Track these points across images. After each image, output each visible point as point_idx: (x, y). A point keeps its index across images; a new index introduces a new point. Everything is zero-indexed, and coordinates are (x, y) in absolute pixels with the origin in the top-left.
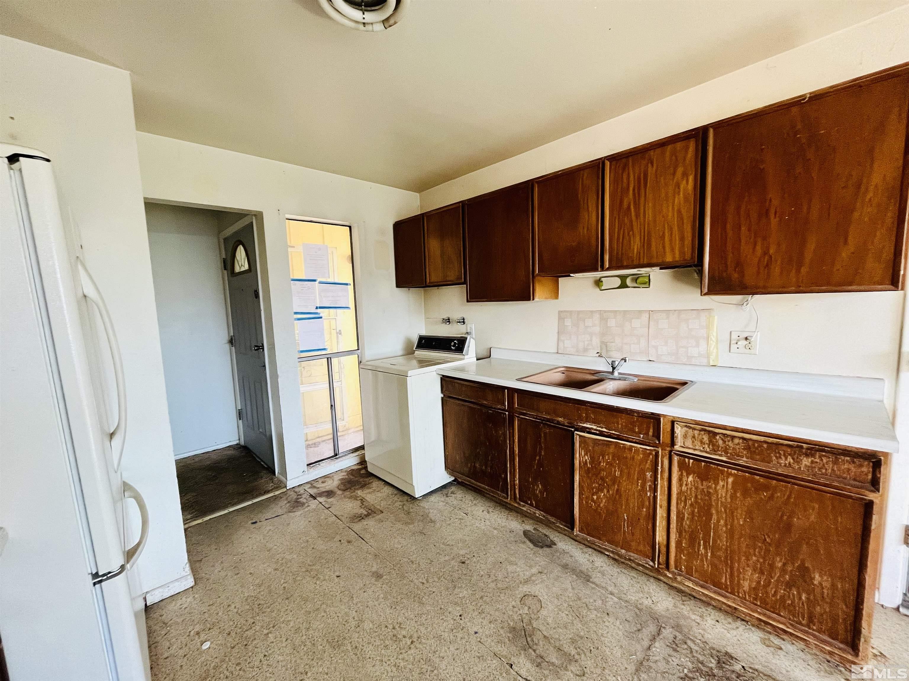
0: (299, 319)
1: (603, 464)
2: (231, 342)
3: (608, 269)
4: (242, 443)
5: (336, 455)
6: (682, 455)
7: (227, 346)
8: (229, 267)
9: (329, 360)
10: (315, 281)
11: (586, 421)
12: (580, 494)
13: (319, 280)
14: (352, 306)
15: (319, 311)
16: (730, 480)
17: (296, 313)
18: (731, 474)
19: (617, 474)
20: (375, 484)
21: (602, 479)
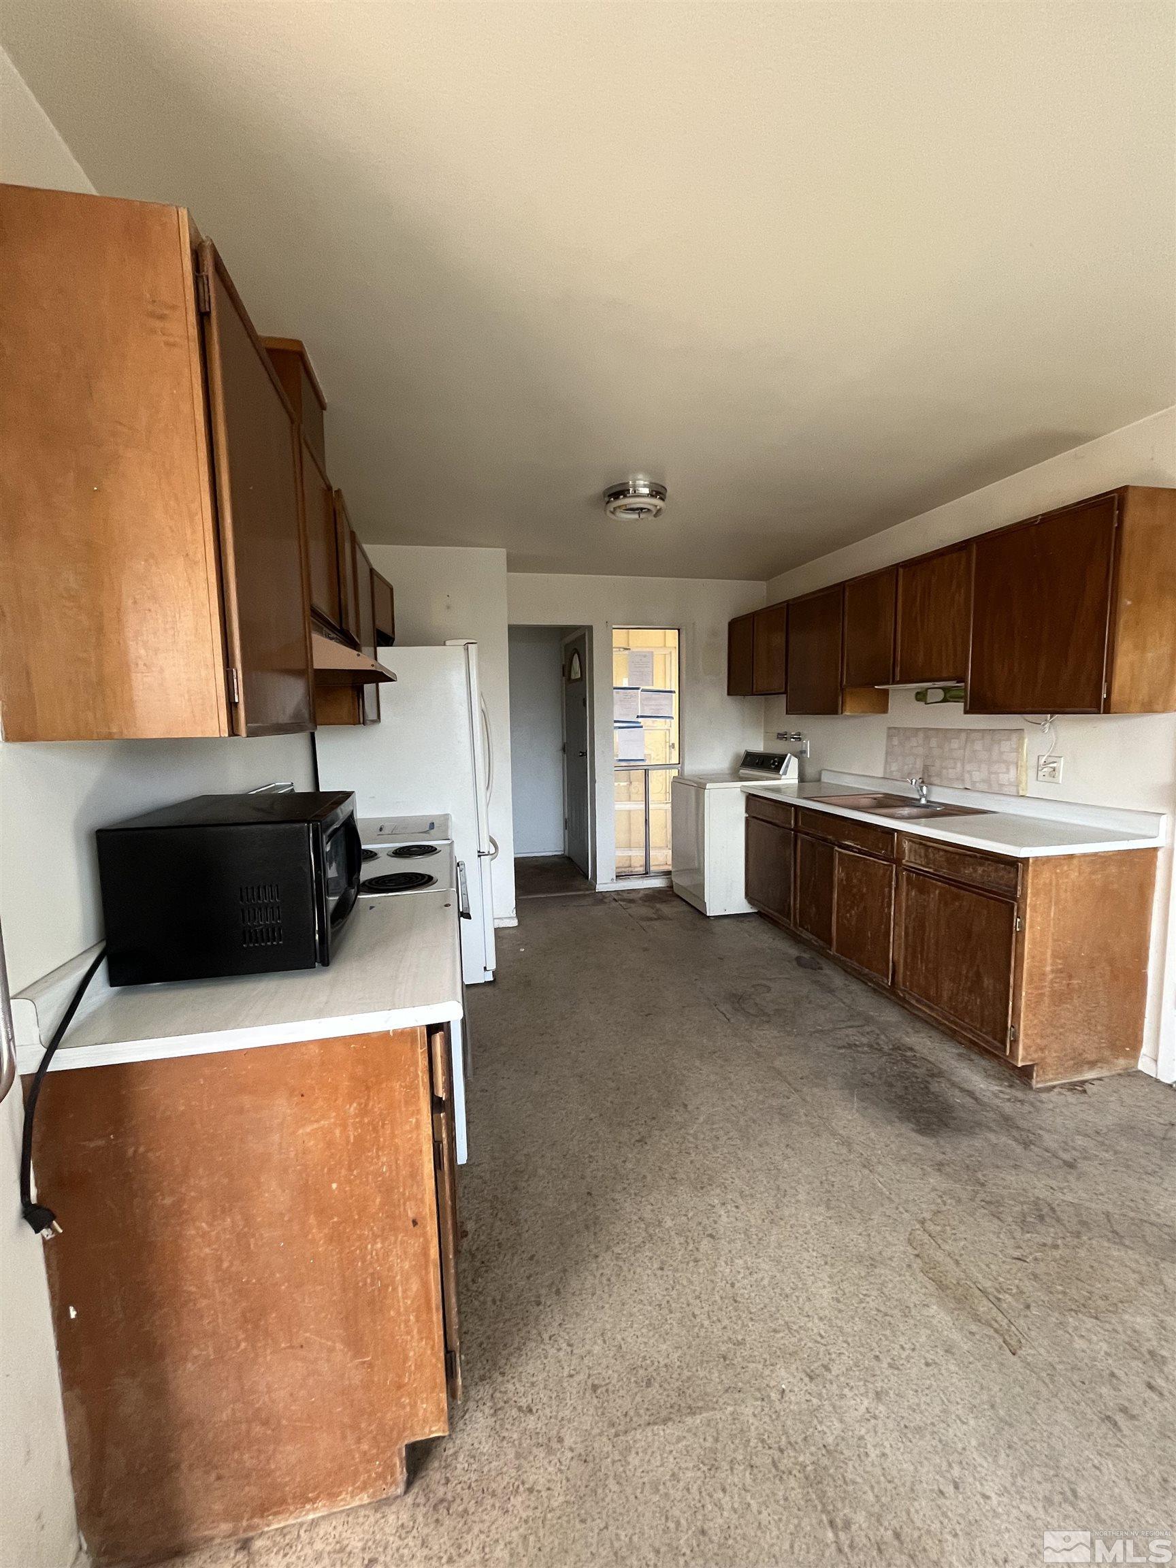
0: (620, 728)
1: (855, 881)
2: (564, 749)
3: (898, 683)
4: (566, 854)
5: (647, 873)
6: (909, 870)
7: (560, 753)
8: (566, 673)
9: (646, 771)
10: (638, 689)
11: (848, 839)
12: (838, 912)
13: (642, 688)
14: (675, 714)
15: (640, 720)
16: (937, 892)
17: (616, 722)
18: (937, 887)
19: (865, 890)
20: (677, 902)
21: (854, 896)
